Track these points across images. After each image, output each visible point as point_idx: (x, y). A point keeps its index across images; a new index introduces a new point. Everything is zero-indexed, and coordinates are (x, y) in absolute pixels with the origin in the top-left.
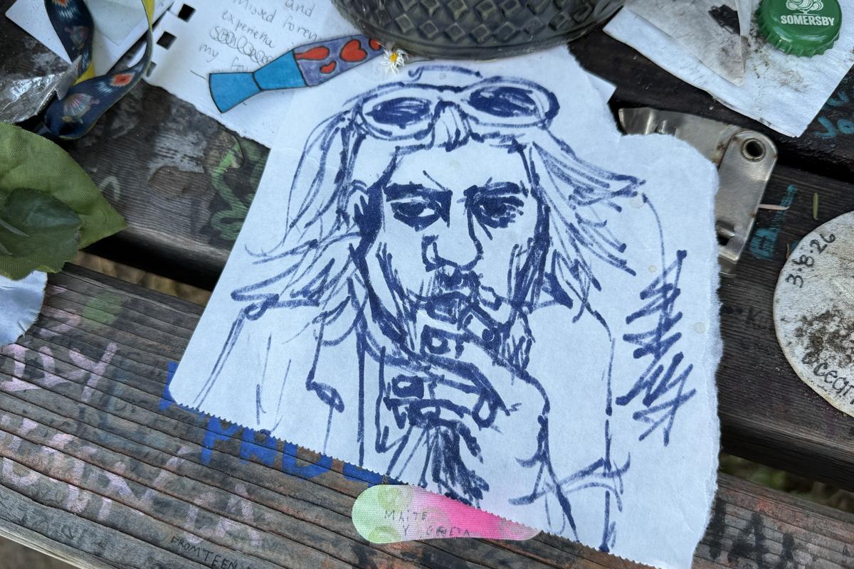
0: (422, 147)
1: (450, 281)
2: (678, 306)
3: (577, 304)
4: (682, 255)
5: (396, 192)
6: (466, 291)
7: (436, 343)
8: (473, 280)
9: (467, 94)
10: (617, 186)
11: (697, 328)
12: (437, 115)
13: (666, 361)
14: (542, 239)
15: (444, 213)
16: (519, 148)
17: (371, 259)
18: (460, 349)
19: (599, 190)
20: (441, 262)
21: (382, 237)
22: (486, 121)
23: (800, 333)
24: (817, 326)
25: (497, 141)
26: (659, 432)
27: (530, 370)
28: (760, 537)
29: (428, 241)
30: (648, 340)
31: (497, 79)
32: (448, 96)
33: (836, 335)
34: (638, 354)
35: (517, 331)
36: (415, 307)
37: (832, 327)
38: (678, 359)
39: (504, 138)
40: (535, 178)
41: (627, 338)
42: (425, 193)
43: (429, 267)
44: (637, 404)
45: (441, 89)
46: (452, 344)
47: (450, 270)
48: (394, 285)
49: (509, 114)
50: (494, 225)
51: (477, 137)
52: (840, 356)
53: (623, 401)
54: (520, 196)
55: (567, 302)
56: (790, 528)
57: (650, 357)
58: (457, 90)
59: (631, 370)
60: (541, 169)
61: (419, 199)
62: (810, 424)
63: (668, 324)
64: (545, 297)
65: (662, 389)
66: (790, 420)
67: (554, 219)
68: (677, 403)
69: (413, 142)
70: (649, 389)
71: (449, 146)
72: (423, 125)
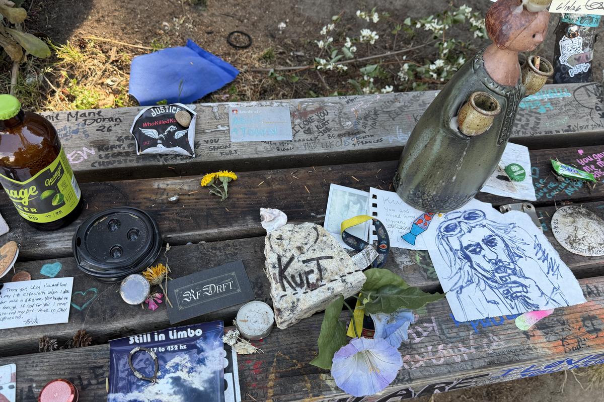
0: (463, 235)
1: (496, 263)
2: (543, 248)
3: (523, 256)
4: (535, 236)
5: (467, 248)
6: (501, 264)
7: (504, 279)
8: (500, 261)
9: (462, 218)
10: (512, 226)
11: (550, 250)
12: (460, 226)
13: (549, 260)
14: (507, 245)
15: (481, 248)
16: (484, 226)
17: (475, 266)
18: (510, 278)
19: (509, 229)
20: (491, 260)
21: (473, 260)
22: (472, 223)
23: (566, 243)
24: (569, 240)
25: (478, 226)
26: (559, 276)
27: (526, 276)
28: (591, 289)
29: (484, 256)
30: (543, 258)
31: (465, 211)
32: (459, 220)
33: (573, 240)
34: (543, 262)
35: (518, 269)
36: (493, 273)
38: (551, 259)
39: (479, 225)
40: (493, 232)
41: (539, 259)
42: (474, 246)
43: (489, 263)
44: (551, 272)
45: (455, 218)
46: (507, 278)
47: (494, 261)
48: (485, 270)
49: (476, 219)
50: (494, 246)
51: (473, 227)
52: (577, 244)
53: (548, 273)
54: (494, 237)
55: (521, 257)
56: (594, 284)
57: (546, 261)
58: (459, 217)
59: (545, 266)
60: (493, 229)
61: (473, 247)
62: (581, 261)
63: (544, 252)
64: (517, 258)
65: (553, 267)
66: (577, 262)
67: (505, 239)
68: (558, 268)
69: (460, 234)
70: (551, 268)
71: (469, 232)
72: (459, 229)
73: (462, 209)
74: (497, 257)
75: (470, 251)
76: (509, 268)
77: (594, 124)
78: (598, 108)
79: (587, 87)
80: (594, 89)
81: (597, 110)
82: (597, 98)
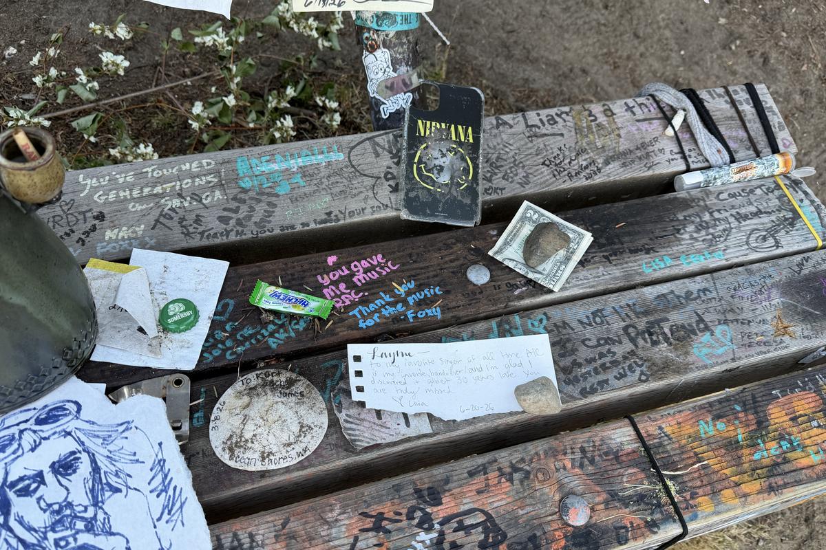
0: (18, 457)
1: (58, 512)
2: (167, 467)
3: (124, 489)
4: (160, 444)
5: (13, 485)
6: (68, 512)
7: (63, 543)
8: (70, 505)
9: (32, 421)
10: (121, 429)
11: (178, 471)
12: (20, 438)
13: (171, 492)
14: (96, 469)
15: (43, 482)
16: (69, 434)
17: (13, 523)
18: (75, 540)
19: (114, 435)
20: (50, 506)
21: (14, 510)
22: (47, 429)
23: (224, 449)
24: (229, 443)
25: (56, 435)
26: (179, 523)
27: (113, 530)
28: (239, 540)
29: (39, 499)
30: (160, 488)
31: (46, 406)
32: (22, 426)
33: (237, 442)
34: (158, 496)
35: (101, 516)
36: (45, 533)
37: (234, 440)
38: (175, 488)
39: (59, 433)
40: (82, 443)
41: (151, 492)
42: (29, 478)
43: (45, 511)
44: (166, 517)
45: (18, 424)
46: (71, 540)
47: (56, 507)
48: (30, 529)
49: (58, 420)
50: (70, 474)
51: (45, 439)
52: (242, 450)
53: (159, 519)
54: (78, 455)
55: (118, 490)
56: (249, 530)
57: (164, 494)
58: (26, 421)
59: (158, 504)
60: (83, 438)
61: (27, 482)
62: (243, 483)
63: (166, 476)
64: (107, 494)
65: (173, 505)
66: (234, 486)
67: (98, 457)
68: (181, 507)
69: (13, 456)
70: (168, 508)
71: (33, 450)
72: (15, 446)
73: (39, 404)
74: (67, 497)
75: (15, 492)
76: (82, 519)
77: (377, 204)
78: (389, 176)
79: (377, 139)
80: (389, 142)
81: (387, 180)
82: (392, 158)
